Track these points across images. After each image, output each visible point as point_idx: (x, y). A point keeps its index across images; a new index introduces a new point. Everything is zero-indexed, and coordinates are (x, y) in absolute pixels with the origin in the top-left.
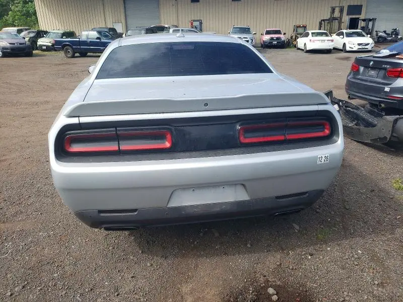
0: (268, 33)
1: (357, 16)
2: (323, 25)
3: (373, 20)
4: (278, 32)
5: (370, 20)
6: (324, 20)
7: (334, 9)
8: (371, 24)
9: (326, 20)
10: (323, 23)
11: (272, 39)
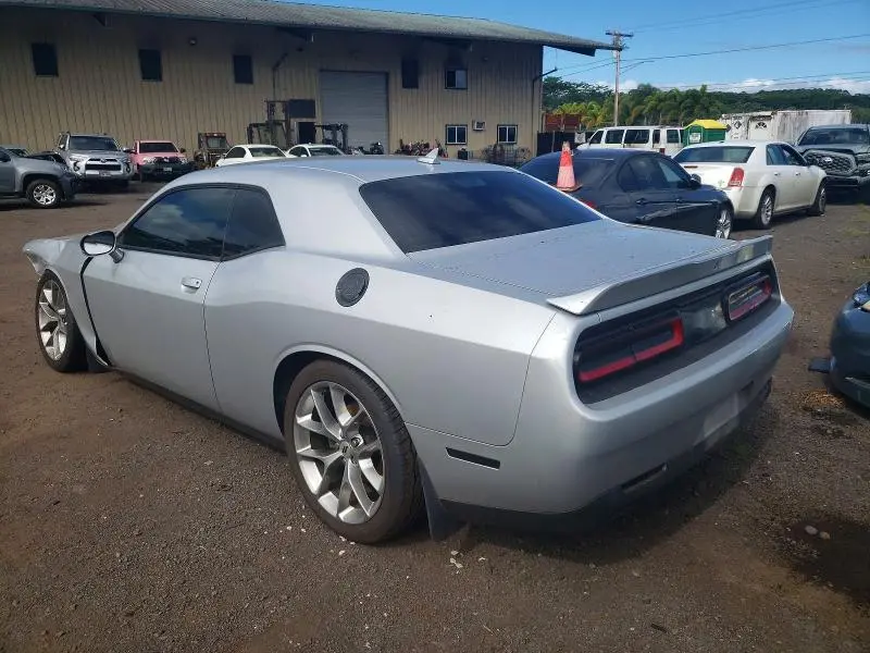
0: (146, 148)
1: (310, 120)
2: (255, 135)
3: (344, 128)
4: (169, 147)
5: (338, 128)
6: (256, 125)
7: (273, 106)
8: (339, 134)
9: (262, 125)
10: (254, 129)
11: (160, 161)
